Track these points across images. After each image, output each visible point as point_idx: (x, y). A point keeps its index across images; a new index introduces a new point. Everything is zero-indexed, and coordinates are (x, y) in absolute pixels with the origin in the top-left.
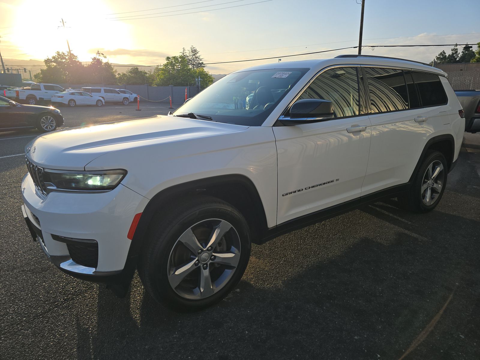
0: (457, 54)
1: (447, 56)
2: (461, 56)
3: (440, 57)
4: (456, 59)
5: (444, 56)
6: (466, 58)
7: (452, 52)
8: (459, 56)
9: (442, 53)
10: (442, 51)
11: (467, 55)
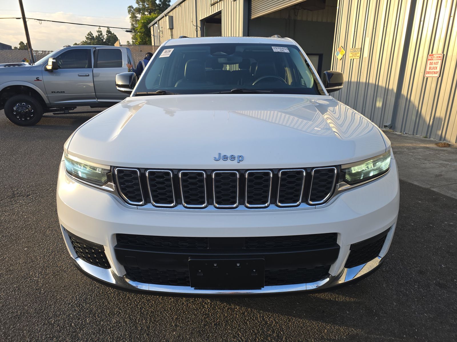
0: (102, 36)
1: (95, 37)
2: (107, 38)
3: (89, 37)
4: (103, 40)
5: (92, 36)
6: (111, 40)
7: (98, 33)
8: (105, 37)
9: (90, 34)
10: (89, 32)
11: (111, 37)
